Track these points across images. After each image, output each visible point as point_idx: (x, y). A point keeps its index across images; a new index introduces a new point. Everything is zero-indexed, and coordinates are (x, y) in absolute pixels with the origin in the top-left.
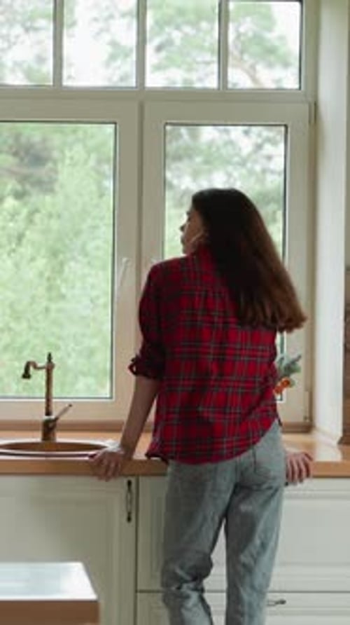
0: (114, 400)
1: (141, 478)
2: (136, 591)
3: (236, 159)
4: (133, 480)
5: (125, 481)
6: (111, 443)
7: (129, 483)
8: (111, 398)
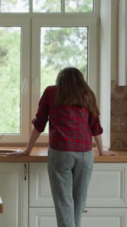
0: (21, 135)
1: (30, 163)
2: (29, 207)
3: (77, 53)
4: (27, 164)
5: (24, 164)
6: (19, 150)
7: (25, 165)
8: (20, 134)
